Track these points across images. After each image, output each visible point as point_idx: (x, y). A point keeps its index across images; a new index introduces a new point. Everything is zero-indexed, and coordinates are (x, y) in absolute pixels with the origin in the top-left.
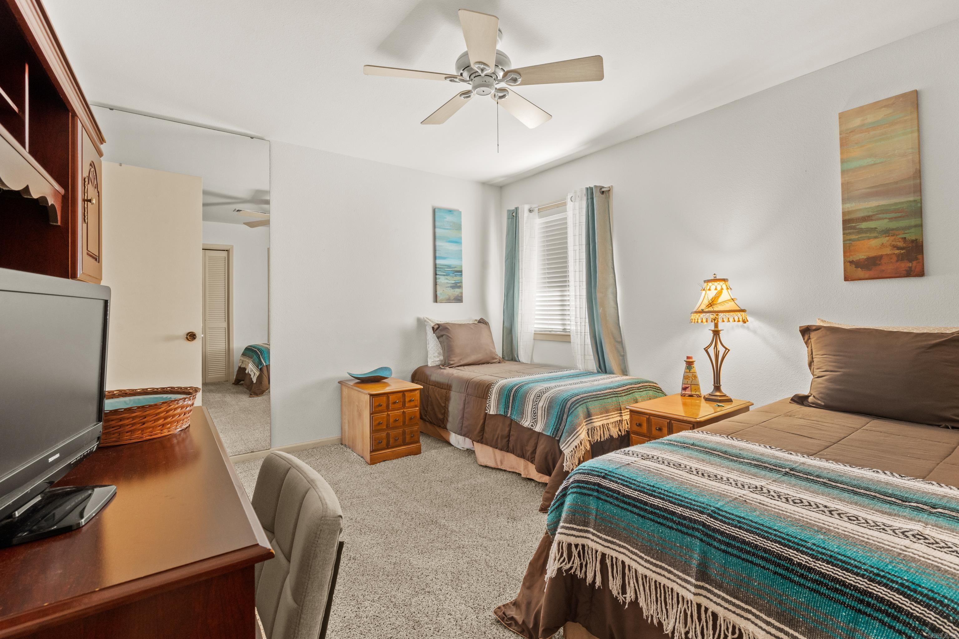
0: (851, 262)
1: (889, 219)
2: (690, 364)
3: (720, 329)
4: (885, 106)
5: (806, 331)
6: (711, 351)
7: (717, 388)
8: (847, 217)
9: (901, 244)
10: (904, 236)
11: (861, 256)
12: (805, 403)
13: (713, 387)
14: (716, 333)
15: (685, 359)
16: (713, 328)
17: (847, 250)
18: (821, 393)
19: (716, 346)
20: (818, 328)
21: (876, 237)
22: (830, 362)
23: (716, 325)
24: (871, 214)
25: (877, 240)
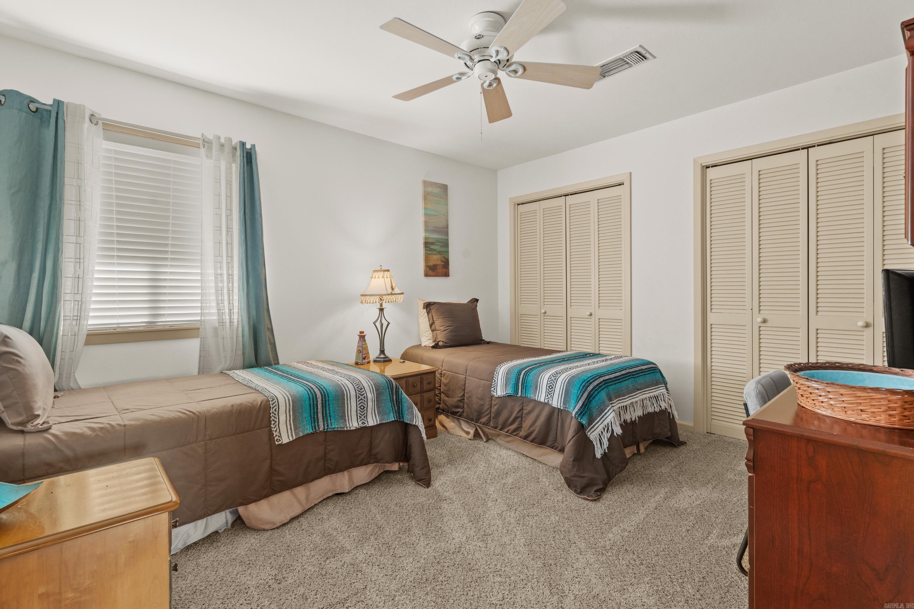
0: (428, 266)
1: (440, 246)
2: (362, 337)
3: (383, 307)
4: (439, 187)
5: (428, 306)
6: (378, 324)
7: (382, 352)
8: (426, 241)
9: (443, 260)
10: (444, 256)
11: (431, 264)
12: (438, 347)
13: (379, 351)
14: (381, 310)
15: (359, 334)
16: (379, 307)
17: (427, 260)
18: (448, 339)
19: (381, 321)
20: (435, 303)
21: (436, 254)
22: (449, 321)
23: (381, 305)
24: (434, 241)
25: (436, 256)
